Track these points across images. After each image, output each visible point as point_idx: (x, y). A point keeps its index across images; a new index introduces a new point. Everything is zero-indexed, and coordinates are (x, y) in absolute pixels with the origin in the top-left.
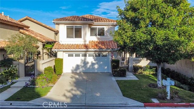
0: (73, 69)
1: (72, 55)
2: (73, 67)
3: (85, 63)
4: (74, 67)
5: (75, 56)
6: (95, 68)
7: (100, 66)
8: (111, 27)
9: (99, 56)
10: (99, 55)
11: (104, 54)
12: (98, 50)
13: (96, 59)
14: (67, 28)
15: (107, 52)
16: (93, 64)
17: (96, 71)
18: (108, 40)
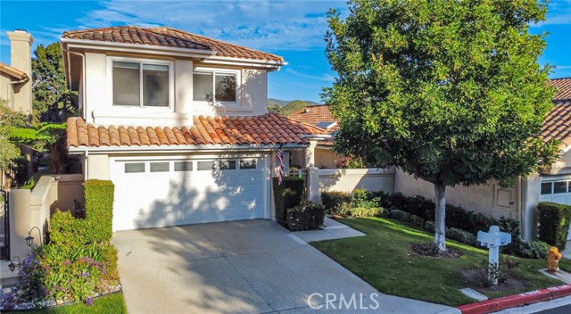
0: (144, 218)
1: (140, 168)
2: (141, 213)
3: (185, 194)
4: (147, 210)
5: (152, 171)
6: (217, 208)
7: (234, 202)
8: (256, 75)
9: (230, 167)
10: (232, 165)
11: (248, 159)
12: (234, 147)
13: (222, 178)
14: (114, 69)
15: (258, 155)
16: (211, 196)
17: (222, 219)
18: (250, 116)
